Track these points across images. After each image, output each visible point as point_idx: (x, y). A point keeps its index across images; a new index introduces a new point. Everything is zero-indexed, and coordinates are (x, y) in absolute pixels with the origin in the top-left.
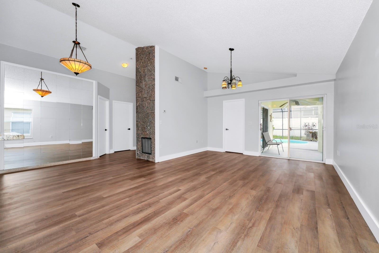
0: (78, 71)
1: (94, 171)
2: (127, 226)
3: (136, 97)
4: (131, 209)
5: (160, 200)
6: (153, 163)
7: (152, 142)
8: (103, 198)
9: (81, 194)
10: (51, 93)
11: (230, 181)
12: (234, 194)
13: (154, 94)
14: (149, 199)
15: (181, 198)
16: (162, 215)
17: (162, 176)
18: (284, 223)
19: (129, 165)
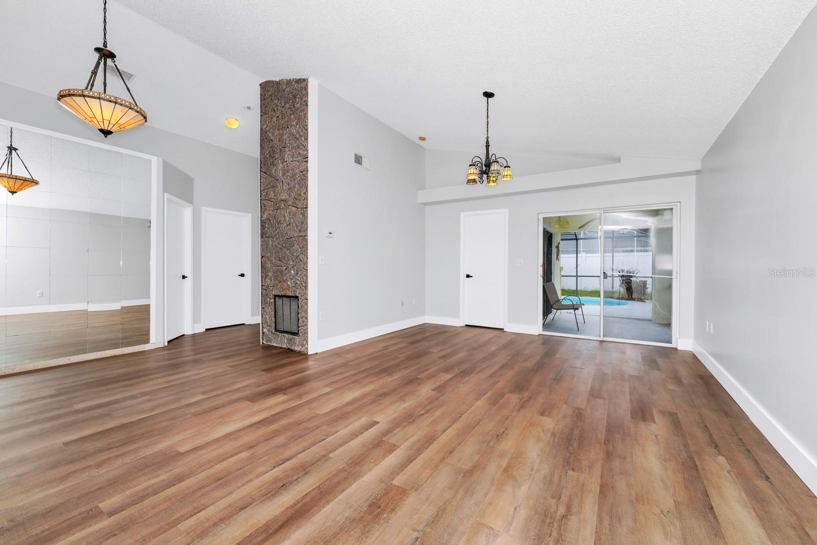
0: (111, 126)
1: (151, 380)
2: (248, 535)
3: (261, 200)
4: (256, 483)
5: (330, 452)
6: (303, 356)
7: (300, 306)
8: (180, 455)
9: (117, 447)
10: (37, 183)
11: (488, 395)
12: (506, 429)
13: (306, 193)
14: (301, 453)
15: (381, 445)
16: (341, 497)
17: (328, 389)
18: (637, 499)
19: (242, 362)
